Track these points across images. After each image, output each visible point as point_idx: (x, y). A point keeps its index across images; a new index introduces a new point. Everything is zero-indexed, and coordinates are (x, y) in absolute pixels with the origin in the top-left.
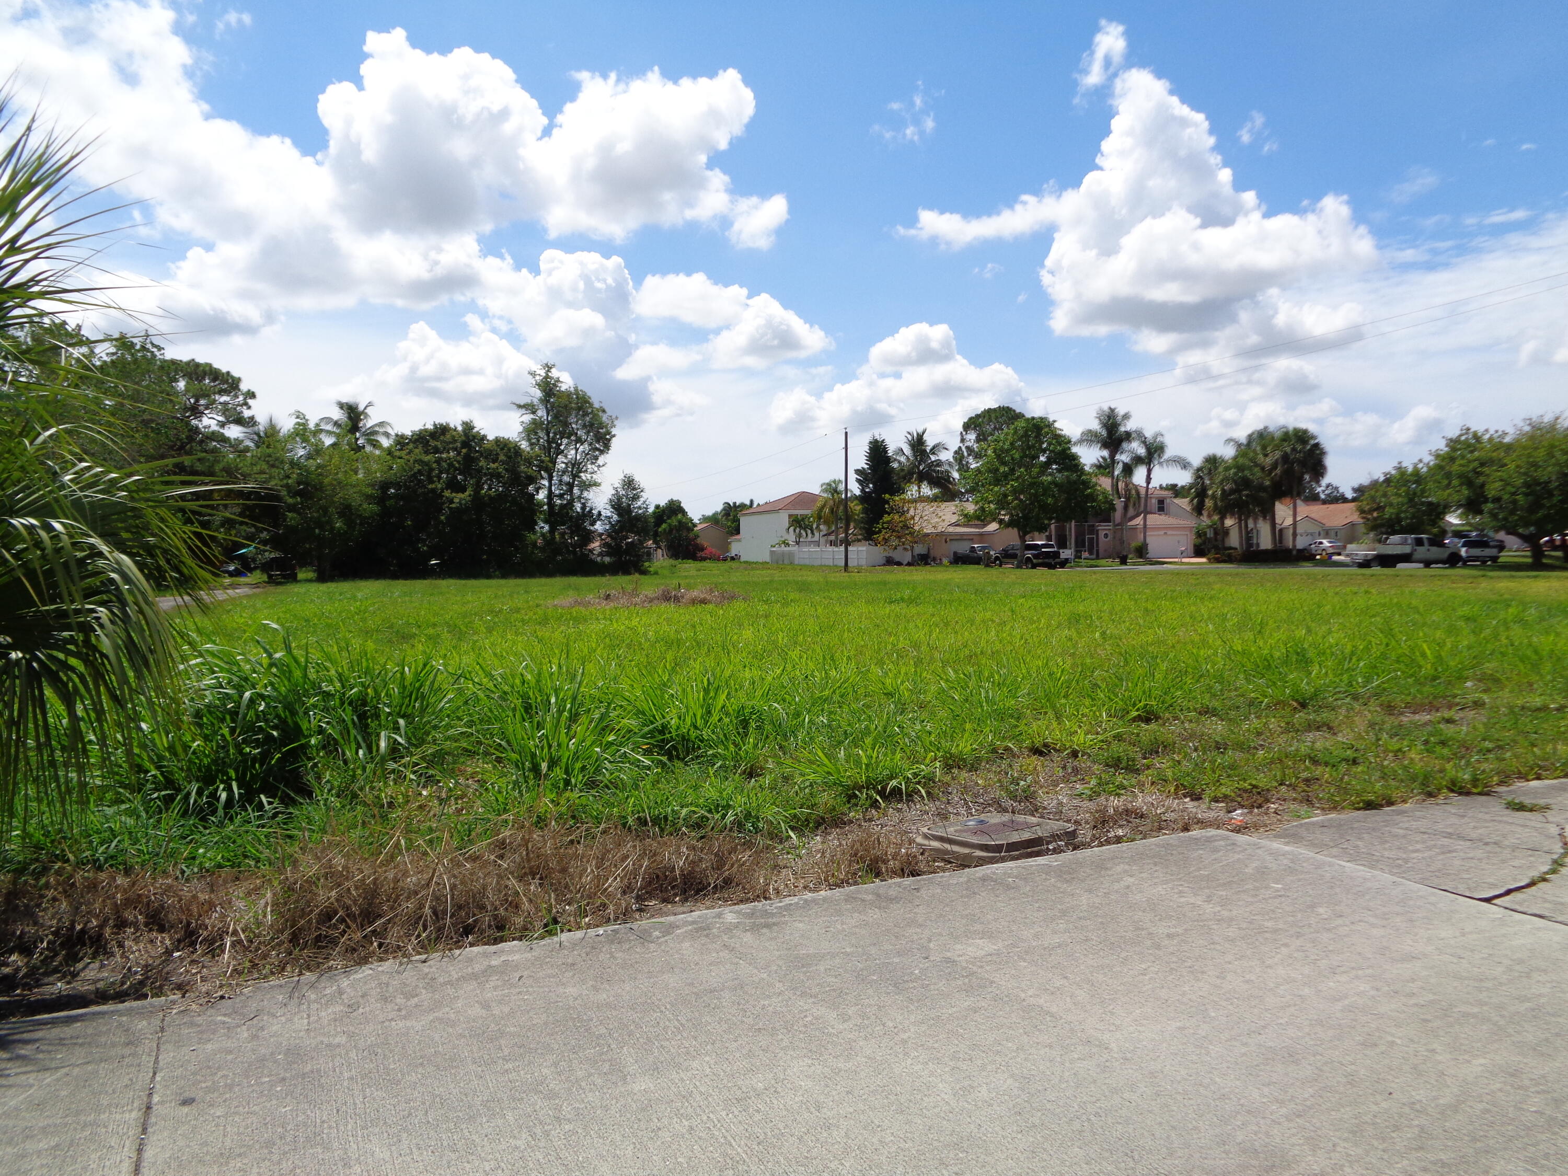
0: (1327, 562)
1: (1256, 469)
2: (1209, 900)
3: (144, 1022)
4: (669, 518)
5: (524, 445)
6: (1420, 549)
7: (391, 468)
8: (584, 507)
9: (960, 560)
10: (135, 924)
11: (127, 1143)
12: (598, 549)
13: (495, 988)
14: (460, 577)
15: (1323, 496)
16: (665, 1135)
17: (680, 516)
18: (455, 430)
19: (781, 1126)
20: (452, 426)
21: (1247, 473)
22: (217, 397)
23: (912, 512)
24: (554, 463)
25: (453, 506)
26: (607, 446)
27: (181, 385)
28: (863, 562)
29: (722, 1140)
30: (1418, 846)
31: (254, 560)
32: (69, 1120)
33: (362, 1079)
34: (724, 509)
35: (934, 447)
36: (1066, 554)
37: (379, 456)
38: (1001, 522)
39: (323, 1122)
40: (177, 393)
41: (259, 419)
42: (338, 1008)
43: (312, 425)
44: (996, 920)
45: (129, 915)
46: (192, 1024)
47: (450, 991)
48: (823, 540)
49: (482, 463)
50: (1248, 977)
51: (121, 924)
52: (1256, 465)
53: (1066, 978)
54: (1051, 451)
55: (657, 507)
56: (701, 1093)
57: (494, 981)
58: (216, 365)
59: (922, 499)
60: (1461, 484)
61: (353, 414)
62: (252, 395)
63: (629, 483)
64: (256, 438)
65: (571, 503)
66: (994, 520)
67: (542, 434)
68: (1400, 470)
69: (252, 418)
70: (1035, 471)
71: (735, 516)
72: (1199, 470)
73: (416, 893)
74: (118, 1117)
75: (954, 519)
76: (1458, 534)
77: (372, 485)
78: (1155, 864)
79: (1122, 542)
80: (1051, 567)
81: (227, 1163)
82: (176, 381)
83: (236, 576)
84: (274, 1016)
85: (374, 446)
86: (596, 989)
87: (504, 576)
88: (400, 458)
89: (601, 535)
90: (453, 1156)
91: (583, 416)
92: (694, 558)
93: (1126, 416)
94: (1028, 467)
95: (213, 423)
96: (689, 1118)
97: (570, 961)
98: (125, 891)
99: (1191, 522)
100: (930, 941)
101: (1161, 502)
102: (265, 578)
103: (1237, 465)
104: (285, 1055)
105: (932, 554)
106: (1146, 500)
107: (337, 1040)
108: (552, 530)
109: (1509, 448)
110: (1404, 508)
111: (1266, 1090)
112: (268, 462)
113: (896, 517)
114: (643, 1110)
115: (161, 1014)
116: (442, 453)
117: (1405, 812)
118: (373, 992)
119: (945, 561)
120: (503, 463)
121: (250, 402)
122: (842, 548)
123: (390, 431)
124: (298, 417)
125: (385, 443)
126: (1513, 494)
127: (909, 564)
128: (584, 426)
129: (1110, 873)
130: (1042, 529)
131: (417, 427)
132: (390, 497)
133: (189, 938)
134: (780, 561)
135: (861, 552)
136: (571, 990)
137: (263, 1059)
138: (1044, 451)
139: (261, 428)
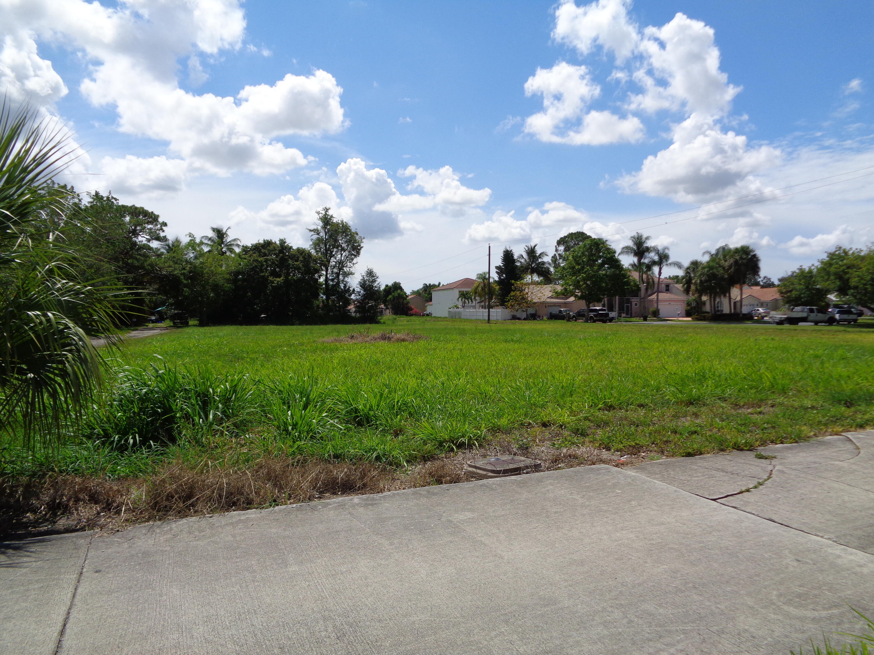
0: (761, 320)
1: (720, 269)
2: (583, 497)
3: (83, 541)
4: (394, 292)
5: (313, 252)
6: (812, 314)
7: (240, 264)
8: (345, 286)
9: (553, 317)
10: (84, 500)
11: (71, 587)
12: (354, 310)
13: (240, 529)
14: (276, 324)
15: (761, 283)
16: (297, 588)
17: (399, 291)
18: (275, 243)
19: (347, 585)
20: (273, 241)
21: (715, 271)
22: (146, 225)
23: (527, 291)
24: (329, 262)
25: (274, 285)
26: (358, 253)
27: (128, 219)
28: (499, 318)
29: (320, 590)
30: (699, 474)
31: (166, 314)
32: (47, 577)
33: (174, 564)
34: (424, 287)
35: (540, 254)
36: (612, 314)
37: (234, 258)
38: (576, 296)
39: (154, 580)
40: (124, 224)
41: (168, 237)
42: (169, 536)
43: (198, 241)
44: (479, 504)
45: (81, 496)
46: (104, 542)
47: (220, 530)
48: (477, 305)
49: (290, 262)
50: (582, 530)
51: (77, 500)
52: (720, 266)
53: (499, 529)
54: (605, 257)
55: (387, 286)
56: (318, 572)
57: (240, 526)
58: (146, 208)
59: (533, 283)
60: (836, 279)
61: (220, 234)
62: (165, 224)
63: (370, 273)
64: (167, 247)
65: (338, 283)
66: (572, 295)
67: (322, 246)
68: (801, 270)
69: (165, 237)
70: (596, 268)
71: (430, 292)
72: (688, 268)
73: (211, 487)
74: (68, 576)
75: (550, 294)
76: (836, 306)
77: (230, 274)
78: (566, 480)
79: (645, 308)
80: (604, 322)
81: (111, 594)
82: (125, 217)
83: (156, 322)
84: (140, 539)
85: (231, 252)
86: (285, 530)
87: (301, 324)
88: (245, 259)
89: (354, 301)
90: (206, 593)
91: (345, 236)
92: (407, 314)
93: (647, 238)
94: (592, 266)
95: (144, 239)
96: (309, 581)
97: (277, 518)
98: (80, 484)
99: (683, 297)
100: (444, 512)
101: (667, 286)
102: (172, 324)
103: (709, 266)
104: (142, 554)
105: (538, 313)
106: (658, 285)
107: (166, 549)
108: (328, 299)
109: (863, 258)
110: (803, 292)
111: (563, 576)
112: (174, 261)
113: (518, 293)
114: (291, 578)
115: (90, 537)
116: (268, 256)
117: (705, 458)
118: (185, 530)
119: (545, 318)
120: (302, 261)
121: (164, 228)
122: (487, 310)
123: (239, 243)
124: (190, 236)
125: (237, 250)
126: (865, 284)
127: (525, 319)
128: (346, 242)
129: (543, 484)
130: (599, 300)
131: (255, 242)
132: (239, 280)
133: (108, 507)
134: (454, 317)
135: (497, 313)
136: (274, 530)
137: (132, 556)
138: (600, 257)
139: (170, 242)
